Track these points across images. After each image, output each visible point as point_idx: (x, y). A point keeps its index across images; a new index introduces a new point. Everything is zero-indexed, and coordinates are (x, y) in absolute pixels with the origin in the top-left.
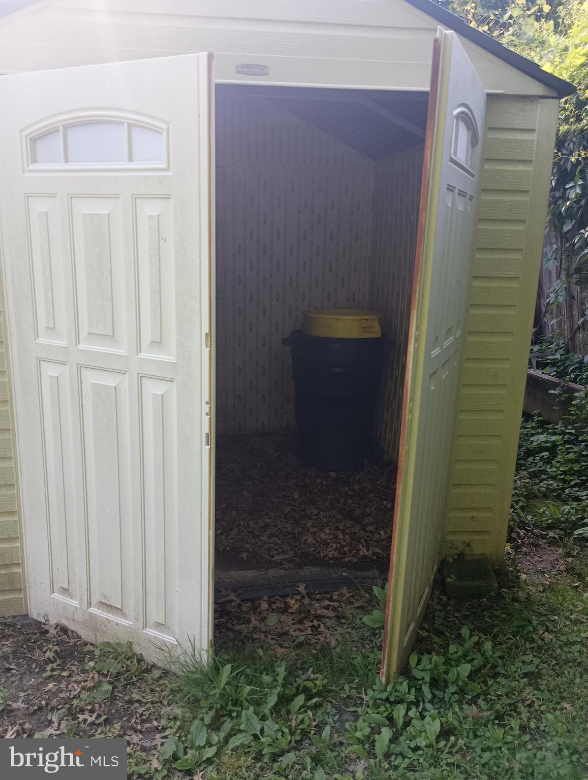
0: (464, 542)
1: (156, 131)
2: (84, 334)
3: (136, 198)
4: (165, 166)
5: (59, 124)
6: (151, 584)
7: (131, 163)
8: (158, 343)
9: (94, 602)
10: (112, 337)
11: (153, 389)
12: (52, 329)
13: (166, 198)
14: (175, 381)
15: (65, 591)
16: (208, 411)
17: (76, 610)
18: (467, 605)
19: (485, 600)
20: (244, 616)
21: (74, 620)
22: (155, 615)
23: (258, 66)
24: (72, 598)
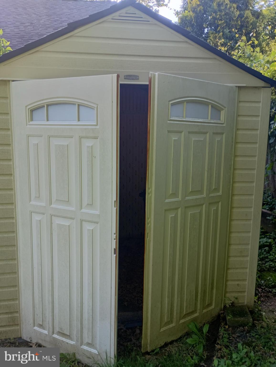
0: (234, 297)
1: (92, 108)
2: (54, 200)
3: (81, 138)
4: (95, 124)
5: (44, 104)
6: (85, 323)
7: (78, 122)
8: (91, 205)
9: (55, 332)
10: (68, 202)
11: (88, 227)
12: (38, 197)
13: (96, 138)
14: (99, 223)
15: (41, 326)
16: (115, 238)
17: (46, 335)
18: (238, 330)
19: (247, 327)
20: (128, 337)
21: (45, 341)
22: (87, 338)
23: (134, 76)
24: (44, 329)
